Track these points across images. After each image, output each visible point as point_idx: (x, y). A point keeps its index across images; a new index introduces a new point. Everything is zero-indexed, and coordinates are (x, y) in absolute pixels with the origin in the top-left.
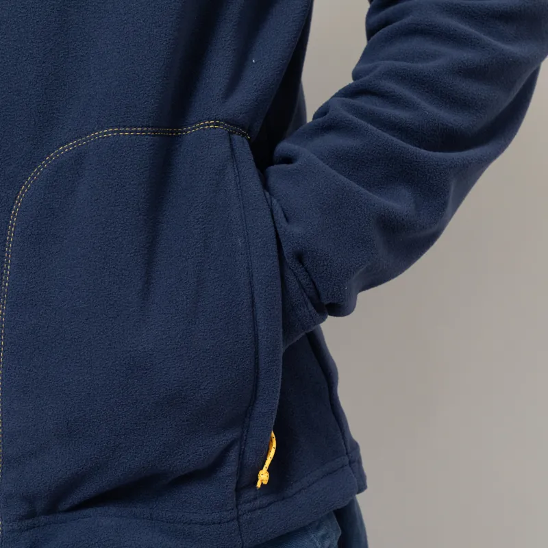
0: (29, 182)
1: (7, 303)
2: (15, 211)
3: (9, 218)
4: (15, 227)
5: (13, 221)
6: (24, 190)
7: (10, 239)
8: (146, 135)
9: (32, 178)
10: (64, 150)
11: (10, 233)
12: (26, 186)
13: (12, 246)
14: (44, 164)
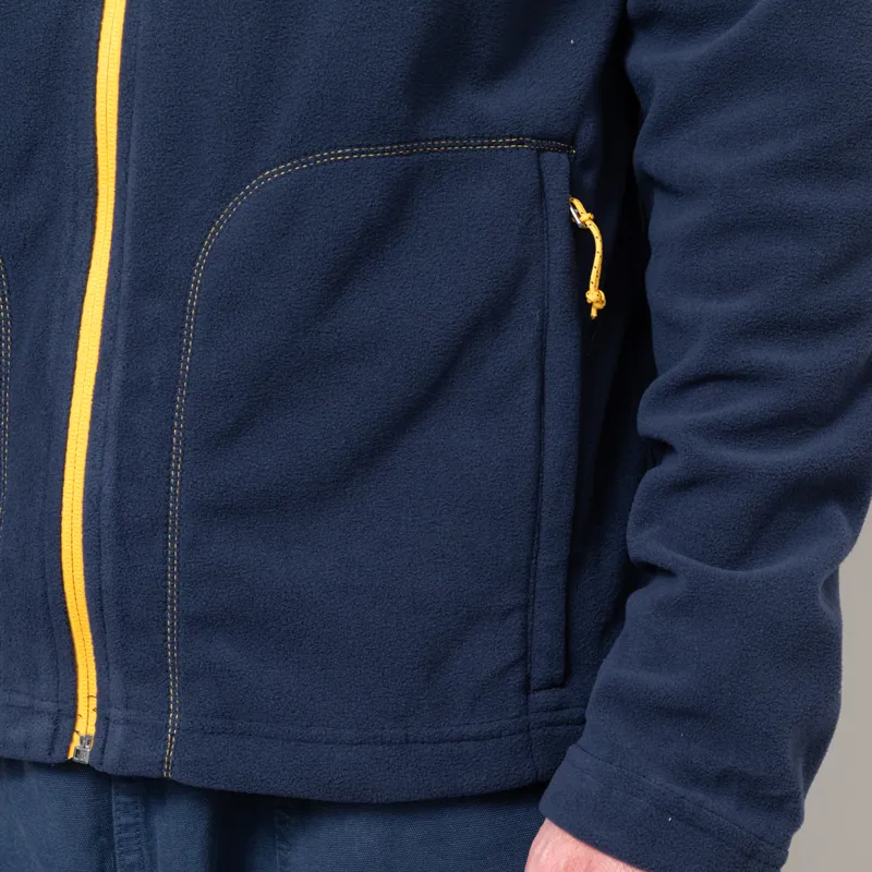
0: (221, 222)
1: (188, 394)
2: (201, 262)
3: (192, 273)
4: (200, 285)
5: (198, 276)
6: (214, 233)
7: (192, 303)
8: (396, 155)
9: (226, 215)
10: (272, 175)
11: (193, 295)
12: (217, 228)
13: (196, 314)
14: (243, 196)
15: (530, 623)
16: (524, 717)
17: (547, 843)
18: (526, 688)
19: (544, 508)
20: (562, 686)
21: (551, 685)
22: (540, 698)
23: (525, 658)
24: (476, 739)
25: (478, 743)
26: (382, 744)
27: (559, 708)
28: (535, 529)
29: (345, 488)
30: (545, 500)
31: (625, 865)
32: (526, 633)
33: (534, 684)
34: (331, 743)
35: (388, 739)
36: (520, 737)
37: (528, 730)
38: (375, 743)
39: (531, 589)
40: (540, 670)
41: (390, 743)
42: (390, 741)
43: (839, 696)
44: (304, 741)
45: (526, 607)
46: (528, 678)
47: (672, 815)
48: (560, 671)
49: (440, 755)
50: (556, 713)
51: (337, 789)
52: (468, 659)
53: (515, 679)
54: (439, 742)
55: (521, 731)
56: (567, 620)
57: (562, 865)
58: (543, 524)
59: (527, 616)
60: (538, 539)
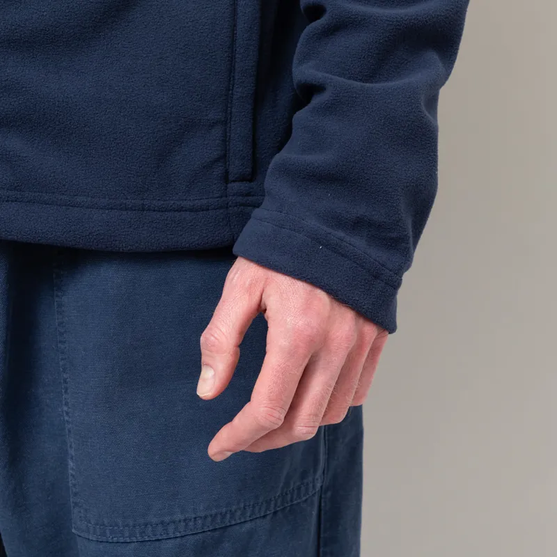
15: (228, 134)
16: (224, 198)
17: (238, 270)
18: (226, 178)
19: (237, 56)
20: (251, 181)
21: (242, 179)
22: (235, 187)
23: (224, 157)
24: (191, 210)
25: (193, 214)
26: (126, 210)
27: (248, 194)
28: (231, 70)
29: (100, 32)
30: (238, 50)
31: (290, 278)
32: (225, 140)
33: (231, 178)
34: (91, 208)
35: (130, 206)
36: (221, 211)
37: (227, 208)
38: (121, 209)
39: (229, 112)
40: (236, 167)
41: (131, 209)
42: (131, 208)
43: (436, 175)
44: (72, 206)
45: (225, 123)
46: (227, 172)
47: (322, 245)
48: (249, 170)
49: (167, 220)
50: (246, 198)
51: (95, 239)
52: (185, 155)
53: (218, 171)
54: (165, 211)
55: (221, 208)
56: (254, 136)
57: (247, 283)
58: (236, 66)
59: (226, 129)
60: (233, 77)
